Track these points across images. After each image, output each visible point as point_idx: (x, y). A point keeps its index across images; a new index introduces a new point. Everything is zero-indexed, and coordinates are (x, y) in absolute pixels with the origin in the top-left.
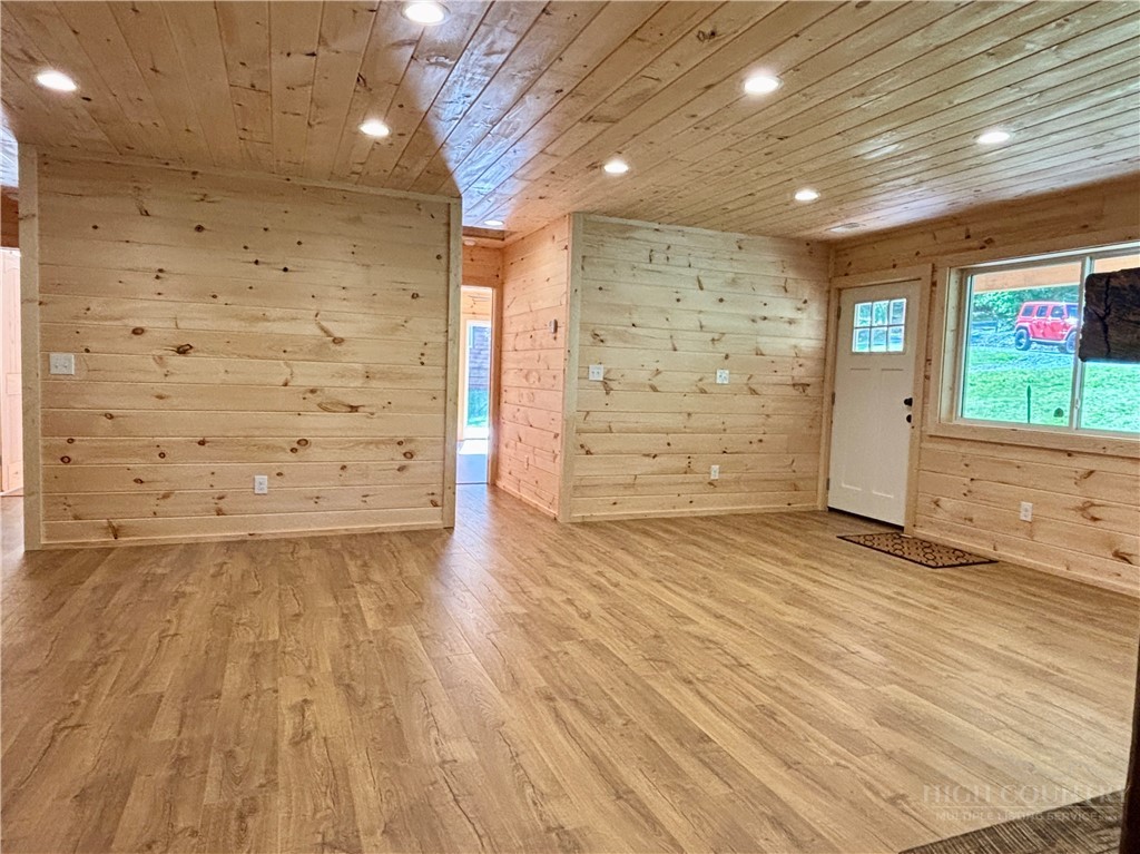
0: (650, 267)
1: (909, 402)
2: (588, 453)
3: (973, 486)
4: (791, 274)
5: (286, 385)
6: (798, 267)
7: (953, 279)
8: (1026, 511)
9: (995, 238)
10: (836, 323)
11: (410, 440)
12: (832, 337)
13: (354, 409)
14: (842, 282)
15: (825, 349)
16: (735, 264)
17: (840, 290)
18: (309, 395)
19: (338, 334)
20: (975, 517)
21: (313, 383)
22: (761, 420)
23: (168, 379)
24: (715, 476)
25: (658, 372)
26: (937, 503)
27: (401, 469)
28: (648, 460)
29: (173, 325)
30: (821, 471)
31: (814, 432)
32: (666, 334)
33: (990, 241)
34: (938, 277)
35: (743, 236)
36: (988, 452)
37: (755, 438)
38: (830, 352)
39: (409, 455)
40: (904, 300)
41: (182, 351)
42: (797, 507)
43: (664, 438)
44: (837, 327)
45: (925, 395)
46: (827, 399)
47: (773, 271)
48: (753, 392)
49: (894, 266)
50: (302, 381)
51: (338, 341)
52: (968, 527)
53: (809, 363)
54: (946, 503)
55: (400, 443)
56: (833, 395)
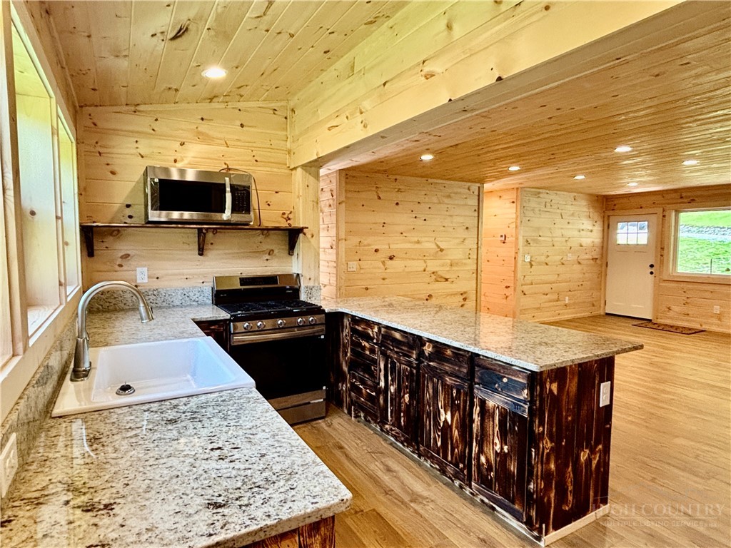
0: (545, 209)
1: (652, 266)
2: (525, 294)
3: (689, 301)
4: (591, 210)
5: (424, 271)
6: (594, 207)
7: (673, 214)
8: (717, 310)
9: (696, 199)
10: (608, 229)
11: (465, 293)
12: (606, 237)
13: (447, 280)
14: (611, 213)
15: (603, 242)
16: (573, 206)
17: (609, 216)
18: (432, 275)
19: (442, 247)
20: (690, 313)
21: (434, 270)
22: (581, 276)
23: (387, 271)
24: (567, 302)
25: (548, 256)
26: (669, 309)
27: (462, 306)
28: (545, 296)
29: (388, 247)
30: (602, 297)
31: (599, 280)
32: (550, 239)
33: (693, 200)
34: (666, 214)
35: (575, 194)
36: (696, 286)
37: (580, 284)
38: (605, 244)
39: (465, 299)
40: (646, 223)
41: (391, 258)
42: (594, 313)
43: (550, 286)
44: (608, 233)
45: (662, 262)
46: (604, 265)
47: (585, 209)
48: (579, 263)
49: (641, 208)
50: (430, 269)
51: (442, 250)
52: (686, 318)
53: (597, 250)
54: (675, 309)
55: (462, 294)
56: (607, 263)
